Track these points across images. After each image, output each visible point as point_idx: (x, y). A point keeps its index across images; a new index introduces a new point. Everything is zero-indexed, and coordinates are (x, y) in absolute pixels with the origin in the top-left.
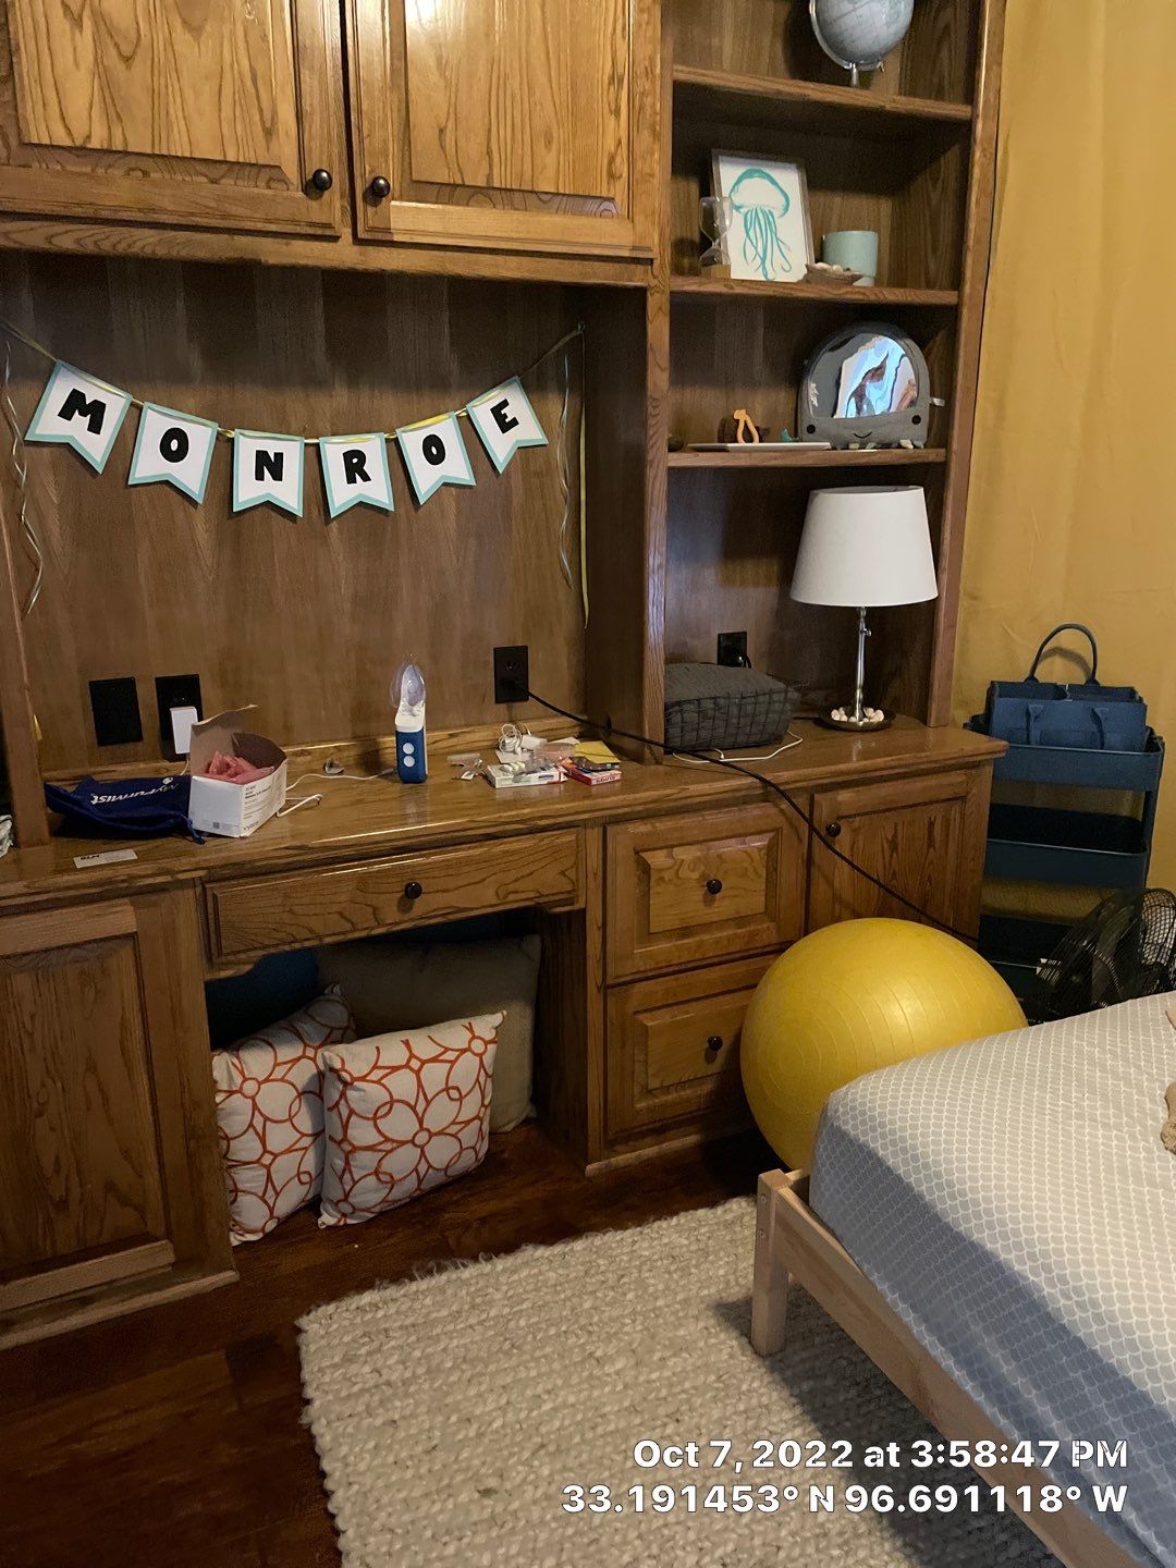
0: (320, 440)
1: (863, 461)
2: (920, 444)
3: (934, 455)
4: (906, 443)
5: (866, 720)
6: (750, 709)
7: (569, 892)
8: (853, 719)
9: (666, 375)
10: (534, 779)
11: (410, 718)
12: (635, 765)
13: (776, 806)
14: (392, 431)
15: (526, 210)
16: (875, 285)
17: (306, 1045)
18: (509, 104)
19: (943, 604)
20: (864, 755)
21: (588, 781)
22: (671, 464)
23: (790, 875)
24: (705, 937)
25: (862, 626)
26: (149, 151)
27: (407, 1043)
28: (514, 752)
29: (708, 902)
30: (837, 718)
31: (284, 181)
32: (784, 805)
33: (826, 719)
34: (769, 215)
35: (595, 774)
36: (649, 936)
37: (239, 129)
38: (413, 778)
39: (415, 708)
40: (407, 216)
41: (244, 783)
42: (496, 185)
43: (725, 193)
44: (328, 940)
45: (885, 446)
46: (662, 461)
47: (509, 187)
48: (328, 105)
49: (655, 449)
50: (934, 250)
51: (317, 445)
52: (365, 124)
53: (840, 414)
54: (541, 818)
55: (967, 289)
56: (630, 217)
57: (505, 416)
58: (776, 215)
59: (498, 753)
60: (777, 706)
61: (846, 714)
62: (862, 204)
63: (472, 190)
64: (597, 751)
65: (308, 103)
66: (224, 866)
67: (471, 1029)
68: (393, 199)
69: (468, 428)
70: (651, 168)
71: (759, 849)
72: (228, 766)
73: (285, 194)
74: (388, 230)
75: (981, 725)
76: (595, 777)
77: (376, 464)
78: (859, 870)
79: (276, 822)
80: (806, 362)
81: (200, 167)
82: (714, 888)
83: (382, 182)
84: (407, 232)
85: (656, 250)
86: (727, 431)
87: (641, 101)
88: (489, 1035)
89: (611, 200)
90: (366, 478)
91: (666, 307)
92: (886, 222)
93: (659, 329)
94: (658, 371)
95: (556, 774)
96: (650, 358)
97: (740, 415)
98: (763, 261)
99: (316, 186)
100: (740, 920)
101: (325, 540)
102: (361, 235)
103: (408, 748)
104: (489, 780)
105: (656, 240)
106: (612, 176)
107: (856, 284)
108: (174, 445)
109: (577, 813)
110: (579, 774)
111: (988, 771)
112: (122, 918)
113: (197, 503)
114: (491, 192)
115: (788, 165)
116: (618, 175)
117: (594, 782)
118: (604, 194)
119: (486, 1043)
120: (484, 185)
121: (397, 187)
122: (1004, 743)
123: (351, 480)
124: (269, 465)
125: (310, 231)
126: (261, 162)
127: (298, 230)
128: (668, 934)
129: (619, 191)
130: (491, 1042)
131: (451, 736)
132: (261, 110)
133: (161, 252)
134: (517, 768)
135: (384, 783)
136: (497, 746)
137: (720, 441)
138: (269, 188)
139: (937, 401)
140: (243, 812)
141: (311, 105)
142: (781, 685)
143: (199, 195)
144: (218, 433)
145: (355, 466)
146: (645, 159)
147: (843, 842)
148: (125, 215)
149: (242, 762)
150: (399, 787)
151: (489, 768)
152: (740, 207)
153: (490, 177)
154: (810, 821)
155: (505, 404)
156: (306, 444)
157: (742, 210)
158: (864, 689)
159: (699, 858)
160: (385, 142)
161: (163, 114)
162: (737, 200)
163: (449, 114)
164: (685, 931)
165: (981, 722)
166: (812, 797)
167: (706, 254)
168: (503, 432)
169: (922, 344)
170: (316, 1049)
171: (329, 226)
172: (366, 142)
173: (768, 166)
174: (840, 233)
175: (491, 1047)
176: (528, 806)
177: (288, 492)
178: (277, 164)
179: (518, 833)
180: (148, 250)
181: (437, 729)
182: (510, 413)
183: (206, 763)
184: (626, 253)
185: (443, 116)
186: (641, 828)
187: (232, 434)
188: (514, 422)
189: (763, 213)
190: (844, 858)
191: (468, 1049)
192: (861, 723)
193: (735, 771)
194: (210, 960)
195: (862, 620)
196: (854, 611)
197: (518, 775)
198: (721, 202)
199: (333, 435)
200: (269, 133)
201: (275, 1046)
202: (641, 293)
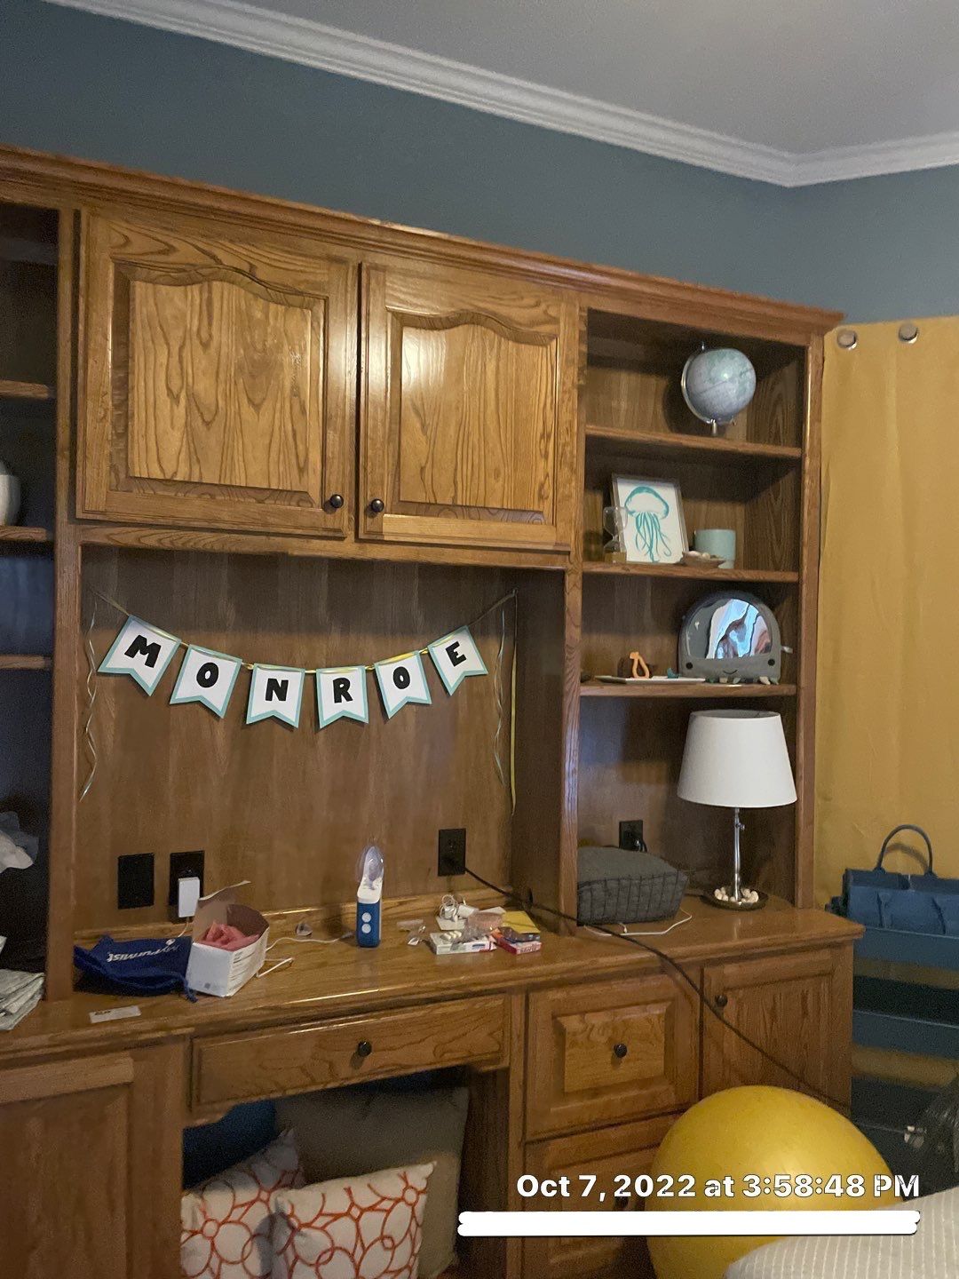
0: (317, 671)
1: (732, 694)
2: (775, 680)
3: (787, 689)
4: (764, 679)
5: (744, 900)
6: (647, 889)
7: (497, 1052)
8: (733, 899)
9: (578, 631)
10: (469, 947)
11: (370, 892)
12: (552, 935)
13: (671, 976)
14: (371, 665)
15: (479, 519)
16: (735, 568)
17: (261, 1189)
18: (470, 451)
19: (802, 804)
20: (743, 933)
21: (514, 951)
22: (583, 694)
23: (686, 1040)
24: (613, 1097)
25: (737, 821)
26: (217, 482)
27: (349, 1191)
28: (452, 919)
29: (615, 1064)
30: (719, 898)
31: (311, 503)
32: (679, 977)
33: (710, 897)
34: (654, 519)
35: (520, 944)
36: (563, 1095)
37: (281, 469)
38: (369, 942)
39: (374, 883)
40: (394, 524)
41: (233, 950)
42: (459, 503)
43: (622, 505)
44: (290, 1092)
45: (748, 681)
46: (576, 691)
47: (468, 504)
48: (343, 454)
49: (570, 684)
50: (779, 541)
51: (315, 674)
52: (370, 464)
53: (711, 655)
54: (475, 984)
55: (805, 571)
56: (554, 524)
57: (457, 654)
58: (659, 517)
59: (438, 919)
60: (670, 887)
61: (727, 894)
62: (723, 509)
63: (442, 507)
64: (520, 921)
65: (331, 450)
66: (210, 1024)
67: (405, 1179)
68: (386, 513)
69: (429, 664)
70: (570, 491)
71: (659, 1016)
72: (221, 934)
73: (310, 510)
74: (381, 533)
75: (840, 907)
76: (520, 947)
77: (357, 689)
78: (745, 1039)
79: (256, 982)
80: (684, 617)
81: (251, 493)
82: (620, 1052)
83: (378, 502)
84: (393, 534)
85: (572, 545)
86: (625, 668)
87: (563, 449)
88: (421, 1185)
89: (541, 513)
90: (349, 698)
91: (579, 584)
92: (740, 522)
93: (574, 597)
94: (573, 628)
95: (487, 943)
96: (567, 618)
97: (635, 656)
98: (650, 548)
99: (332, 505)
100: (644, 1082)
101: (314, 745)
102: (361, 536)
103: (366, 917)
104: (431, 946)
105: (573, 539)
106: (541, 497)
107: (721, 566)
108: (208, 675)
109: (505, 981)
110: (506, 942)
111: (850, 949)
112: (122, 1069)
113: (219, 717)
114: (456, 508)
115: (667, 484)
116: (546, 496)
117: (519, 952)
118: (536, 508)
119: (419, 1193)
120: (451, 503)
121: (389, 505)
122: (860, 927)
123: (338, 700)
124: (277, 689)
125: (325, 533)
126: (295, 489)
127: (317, 533)
128: (580, 1094)
129: (547, 507)
130: (423, 1192)
131: (401, 904)
132: (297, 457)
133: (217, 547)
134: (455, 936)
135: (344, 946)
136: (438, 913)
137: (619, 676)
138: (299, 506)
139: (786, 649)
140: (231, 975)
141: (333, 453)
142: (673, 870)
143: (249, 509)
144: (242, 666)
145: (341, 689)
146: (565, 486)
147: (730, 1011)
148: (196, 524)
149: (234, 931)
150: (356, 951)
151: (432, 935)
152: (634, 512)
153: (455, 498)
154: (701, 993)
155: (457, 645)
156: (306, 674)
157: (634, 514)
158: (742, 873)
159: (607, 1023)
160: (382, 475)
161: (229, 458)
162: (630, 507)
163: (428, 458)
164: (595, 1092)
165: (840, 904)
166: (702, 971)
167: (609, 544)
168: (455, 665)
169: (772, 608)
170: (270, 1193)
171: (339, 531)
172: (369, 476)
173: (653, 485)
174: (707, 530)
175: (423, 1198)
176: (462, 973)
177: (289, 710)
178: (305, 490)
179: (453, 998)
180: (208, 547)
181: (390, 898)
182: (459, 651)
183: (204, 931)
184: (550, 548)
185: (424, 462)
186: (557, 995)
187: (252, 667)
188: (463, 658)
189: (650, 515)
190: (731, 1027)
191: (402, 1199)
192: (740, 903)
193: (636, 945)
194: (190, 1106)
195: (737, 816)
196: (731, 810)
197: (456, 943)
198: (619, 511)
199: (327, 667)
200: (302, 470)
201: (235, 1188)
202: (561, 575)
